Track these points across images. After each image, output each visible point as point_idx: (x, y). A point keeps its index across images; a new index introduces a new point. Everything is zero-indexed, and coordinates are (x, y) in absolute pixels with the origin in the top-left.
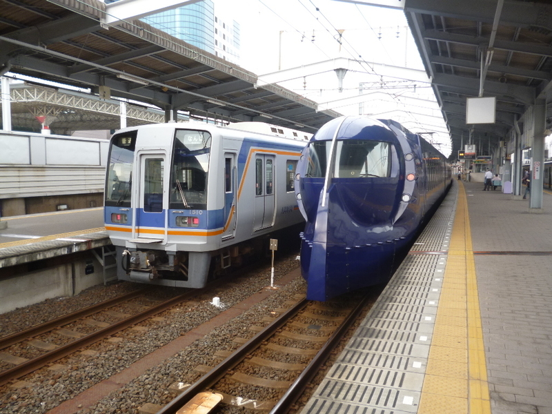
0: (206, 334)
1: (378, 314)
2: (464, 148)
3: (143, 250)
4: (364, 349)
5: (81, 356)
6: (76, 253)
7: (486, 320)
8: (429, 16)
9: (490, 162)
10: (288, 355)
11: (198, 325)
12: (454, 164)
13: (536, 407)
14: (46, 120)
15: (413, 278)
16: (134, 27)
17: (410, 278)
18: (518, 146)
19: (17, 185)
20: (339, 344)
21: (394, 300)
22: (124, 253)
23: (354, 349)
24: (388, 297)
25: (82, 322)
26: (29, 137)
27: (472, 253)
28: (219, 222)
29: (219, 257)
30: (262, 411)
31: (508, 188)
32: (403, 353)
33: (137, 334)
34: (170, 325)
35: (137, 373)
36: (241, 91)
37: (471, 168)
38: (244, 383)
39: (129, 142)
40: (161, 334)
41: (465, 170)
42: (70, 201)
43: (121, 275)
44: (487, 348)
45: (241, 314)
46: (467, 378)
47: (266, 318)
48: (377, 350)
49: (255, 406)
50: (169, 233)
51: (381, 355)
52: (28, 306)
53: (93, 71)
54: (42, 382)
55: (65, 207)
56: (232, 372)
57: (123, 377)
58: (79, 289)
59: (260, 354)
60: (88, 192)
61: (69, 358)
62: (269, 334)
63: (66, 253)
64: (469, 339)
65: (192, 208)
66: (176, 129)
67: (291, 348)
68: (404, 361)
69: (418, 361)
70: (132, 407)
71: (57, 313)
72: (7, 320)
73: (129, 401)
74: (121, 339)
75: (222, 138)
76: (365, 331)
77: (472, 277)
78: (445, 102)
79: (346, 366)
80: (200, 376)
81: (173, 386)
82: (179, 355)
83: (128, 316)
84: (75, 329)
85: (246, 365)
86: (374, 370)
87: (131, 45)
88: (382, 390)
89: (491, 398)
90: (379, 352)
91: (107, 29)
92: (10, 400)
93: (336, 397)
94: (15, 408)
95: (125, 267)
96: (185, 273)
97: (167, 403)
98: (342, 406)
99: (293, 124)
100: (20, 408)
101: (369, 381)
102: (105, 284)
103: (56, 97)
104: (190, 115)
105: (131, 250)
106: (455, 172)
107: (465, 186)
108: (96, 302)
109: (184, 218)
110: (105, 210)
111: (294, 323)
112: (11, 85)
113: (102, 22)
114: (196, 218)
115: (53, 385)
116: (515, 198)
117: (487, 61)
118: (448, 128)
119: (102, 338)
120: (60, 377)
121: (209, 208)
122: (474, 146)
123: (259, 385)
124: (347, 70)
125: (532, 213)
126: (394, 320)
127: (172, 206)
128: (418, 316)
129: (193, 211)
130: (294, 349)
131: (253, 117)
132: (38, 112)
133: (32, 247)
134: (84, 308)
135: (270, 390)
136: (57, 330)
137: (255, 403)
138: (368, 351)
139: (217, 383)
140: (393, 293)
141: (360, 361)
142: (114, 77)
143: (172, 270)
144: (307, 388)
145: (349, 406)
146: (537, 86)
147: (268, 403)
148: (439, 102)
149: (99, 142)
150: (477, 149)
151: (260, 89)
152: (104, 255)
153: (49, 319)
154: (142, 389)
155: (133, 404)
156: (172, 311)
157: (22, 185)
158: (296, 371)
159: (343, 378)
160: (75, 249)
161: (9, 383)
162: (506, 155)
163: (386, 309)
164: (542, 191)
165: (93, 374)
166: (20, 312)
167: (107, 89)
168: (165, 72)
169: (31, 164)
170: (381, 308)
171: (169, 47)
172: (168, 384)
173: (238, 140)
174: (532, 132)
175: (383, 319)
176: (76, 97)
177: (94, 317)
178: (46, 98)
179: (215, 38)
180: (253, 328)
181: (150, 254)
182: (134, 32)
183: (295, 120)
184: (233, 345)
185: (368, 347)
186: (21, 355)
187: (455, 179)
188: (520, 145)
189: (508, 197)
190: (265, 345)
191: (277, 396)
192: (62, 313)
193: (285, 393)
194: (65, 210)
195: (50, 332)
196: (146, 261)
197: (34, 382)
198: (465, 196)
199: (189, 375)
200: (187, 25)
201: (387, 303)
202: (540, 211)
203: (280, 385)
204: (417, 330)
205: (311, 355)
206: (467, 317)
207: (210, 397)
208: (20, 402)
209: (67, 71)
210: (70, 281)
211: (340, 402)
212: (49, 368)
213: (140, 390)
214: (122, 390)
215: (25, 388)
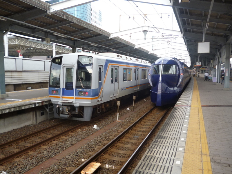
0: (92, 139)
1: (164, 130)
2: (196, 63)
3: (65, 105)
4: (159, 143)
5: (41, 148)
6: (37, 107)
7: (208, 132)
8: (183, 9)
9: (207, 69)
10: (126, 148)
11: (88, 136)
12: (192, 70)
13: (229, 164)
14: (21, 52)
15: (177, 116)
16: (61, 13)
17: (176, 116)
18: (219, 62)
19: (11, 79)
20: (147, 143)
21: (170, 124)
22: (57, 107)
23: (155, 143)
24: (167, 124)
25: (41, 135)
26: (15, 59)
27: (201, 106)
28: (96, 94)
29: (96, 108)
30: (117, 170)
31: (215, 80)
32: (175, 145)
33: (64, 140)
34: (77, 136)
35: (65, 155)
36: (104, 40)
37: (199, 72)
38: (109, 159)
39: (59, 61)
40: (73, 139)
41: (197, 72)
42: (32, 85)
43: (56, 116)
44: (208, 143)
45: (105, 132)
46: (201, 154)
47: (116, 133)
48: (164, 143)
49: (114, 168)
50: (76, 98)
51: (166, 146)
52: (18, 128)
53: (43, 32)
54: (26, 158)
55: (30, 88)
56: (103, 154)
57: (59, 157)
58: (38, 121)
59: (114, 148)
60: (40, 82)
61: (36, 149)
62: (118, 140)
63: (33, 107)
64: (201, 139)
65: (85, 88)
66: (79, 56)
67: (127, 145)
68: (175, 148)
69: (181, 148)
70: (64, 168)
71: (30, 131)
72: (10, 134)
73: (62, 166)
74: (57, 142)
75: (98, 59)
76: (159, 137)
77: (201, 116)
78: (189, 44)
79: (153, 150)
80: (90, 156)
81: (80, 160)
82: (81, 148)
83: (59, 132)
84: (38, 138)
85: (109, 152)
86: (164, 151)
87: (59, 21)
88: (168, 158)
89: (211, 161)
90: (165, 144)
91: (50, 14)
92: (14, 166)
93: (150, 161)
94: (17, 169)
95: (57, 112)
96: (82, 115)
97: (78, 167)
98: (152, 165)
99: (125, 53)
100: (18, 168)
101: (162, 155)
102: (49, 119)
103: (25, 42)
104: (82, 50)
105: (60, 105)
106: (192, 73)
107: (197, 79)
108: (46, 127)
109: (82, 92)
110: (49, 89)
111: (128, 135)
112: (8, 37)
113: (48, 12)
114: (87, 92)
115: (31, 160)
116: (218, 84)
117: (206, 27)
118: (189, 55)
119: (49, 141)
120: (34, 156)
121: (92, 88)
122: (200, 62)
123: (115, 160)
124: (148, 31)
125: (225, 90)
126: (170, 133)
127: (77, 87)
128: (180, 131)
129: (86, 89)
130: (128, 145)
131: (108, 51)
132: (18, 49)
133: (20, 104)
134: (41, 129)
135: (119, 162)
136: (30, 138)
137: (113, 167)
138: (161, 144)
139: (97, 159)
140: (169, 122)
141: (158, 148)
142: (52, 34)
143: (77, 113)
144: (134, 161)
145: (155, 165)
146: (227, 37)
147: (119, 167)
148: (186, 44)
149: (44, 61)
150: (202, 64)
151: (112, 39)
152: (48, 107)
153: (27, 134)
154: (67, 161)
155: (64, 167)
156: (77, 130)
157: (13, 79)
158: (129, 154)
159: (152, 154)
160: (37, 105)
161: (13, 159)
162: (214, 66)
163: (167, 128)
164: (229, 81)
165: (47, 155)
166: (15, 131)
167: (49, 39)
168: (73, 32)
169: (16, 70)
170: (165, 128)
171: (75, 22)
172: (77, 160)
173: (104, 60)
174: (225, 56)
175: (166, 132)
176: (33, 42)
177: (45, 133)
178: (21, 43)
179: (92, 18)
180: (111, 137)
181: (68, 107)
182: (61, 16)
183: (126, 52)
184: (103, 144)
185: (161, 142)
186: (16, 148)
187: (192, 77)
188: (220, 62)
189: (215, 84)
190: (116, 144)
191: (122, 164)
192: (32, 131)
193: (125, 163)
194: (30, 89)
195: (28, 139)
196: (66, 110)
197: (23, 159)
198: (197, 84)
199: (86, 156)
200: (79, 12)
201: (167, 126)
202: (228, 89)
203: (124, 160)
204: (180, 136)
205: (135, 148)
206: (200, 131)
207: (95, 164)
208: (18, 166)
209: (33, 32)
210: (35, 118)
211: (151, 163)
212: (29, 153)
213: (66, 162)
214: (59, 161)
215: (19, 161)
